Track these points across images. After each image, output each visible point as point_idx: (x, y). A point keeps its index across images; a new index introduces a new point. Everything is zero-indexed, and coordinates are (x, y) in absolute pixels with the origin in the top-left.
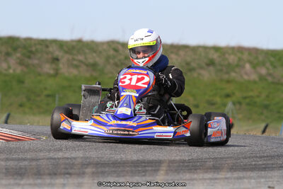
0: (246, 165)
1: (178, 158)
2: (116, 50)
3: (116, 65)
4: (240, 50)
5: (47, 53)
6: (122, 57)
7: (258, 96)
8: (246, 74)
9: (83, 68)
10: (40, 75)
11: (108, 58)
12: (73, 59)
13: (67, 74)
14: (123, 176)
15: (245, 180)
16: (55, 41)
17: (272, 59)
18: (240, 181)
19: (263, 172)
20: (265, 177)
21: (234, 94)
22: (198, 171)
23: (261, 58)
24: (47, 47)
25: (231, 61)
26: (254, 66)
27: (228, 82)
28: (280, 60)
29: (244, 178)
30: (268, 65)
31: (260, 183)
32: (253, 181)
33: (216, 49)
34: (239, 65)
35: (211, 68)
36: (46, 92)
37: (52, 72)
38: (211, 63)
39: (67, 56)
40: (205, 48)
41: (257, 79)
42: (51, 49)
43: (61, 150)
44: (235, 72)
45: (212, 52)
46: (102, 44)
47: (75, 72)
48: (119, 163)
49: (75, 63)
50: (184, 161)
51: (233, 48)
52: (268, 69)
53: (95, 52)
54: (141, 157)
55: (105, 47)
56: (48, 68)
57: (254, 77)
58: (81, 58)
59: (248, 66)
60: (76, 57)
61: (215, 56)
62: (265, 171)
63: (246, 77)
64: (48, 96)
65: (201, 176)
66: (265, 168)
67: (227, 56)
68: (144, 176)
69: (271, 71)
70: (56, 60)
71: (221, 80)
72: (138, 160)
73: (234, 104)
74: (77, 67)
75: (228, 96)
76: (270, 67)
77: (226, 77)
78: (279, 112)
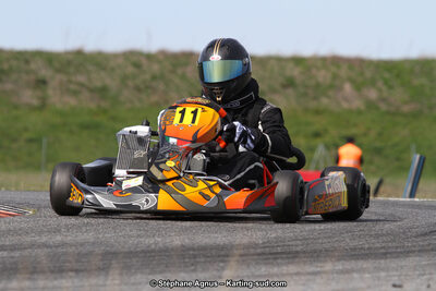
0: (354, 249)
1: (245, 241)
2: (137, 66)
3: (138, 89)
4: (335, 61)
5: (28, 72)
6: (148, 77)
7: (365, 135)
8: (346, 100)
9: (86, 94)
10: (16, 107)
11: (124, 79)
12: (70, 82)
13: (59, 106)
14: (161, 272)
15: (355, 275)
16: (38, 54)
17: (387, 75)
18: (347, 275)
19: (382, 261)
20: (387, 269)
21: (326, 131)
22: (279, 261)
23: (368, 74)
24: (27, 62)
25: (320, 79)
26: (358, 87)
27: (318, 112)
28: (398, 76)
29: (352, 271)
30: (380, 84)
31: (379, 278)
32: (367, 275)
33: (298, 61)
34: (335, 86)
35: (290, 91)
36: (27, 135)
37: (35, 102)
38: (289, 83)
39: (60, 77)
40: (279, 60)
41: (363, 108)
42: (33, 66)
43: (59, 231)
44: (328, 97)
45: (291, 65)
46: (115, 56)
47: (72, 101)
48: (153, 251)
49: (72, 87)
50: (256, 246)
51: (324, 60)
52: (380, 90)
53: (104, 69)
54: (187, 241)
55: (120, 61)
56: (29, 96)
57: (358, 104)
58: (81, 78)
59: (348, 87)
60: (73, 78)
61: (296, 72)
62: (386, 258)
63: (345, 105)
64: (31, 141)
65: (285, 269)
66: (385, 254)
67: (314, 71)
68: (194, 271)
69: (385, 94)
70: (42, 83)
71: (306, 110)
72: (183, 246)
73: (327, 147)
74: (75, 93)
75: (317, 135)
76: (384, 88)
77: (313, 104)
78: (398, 159)
